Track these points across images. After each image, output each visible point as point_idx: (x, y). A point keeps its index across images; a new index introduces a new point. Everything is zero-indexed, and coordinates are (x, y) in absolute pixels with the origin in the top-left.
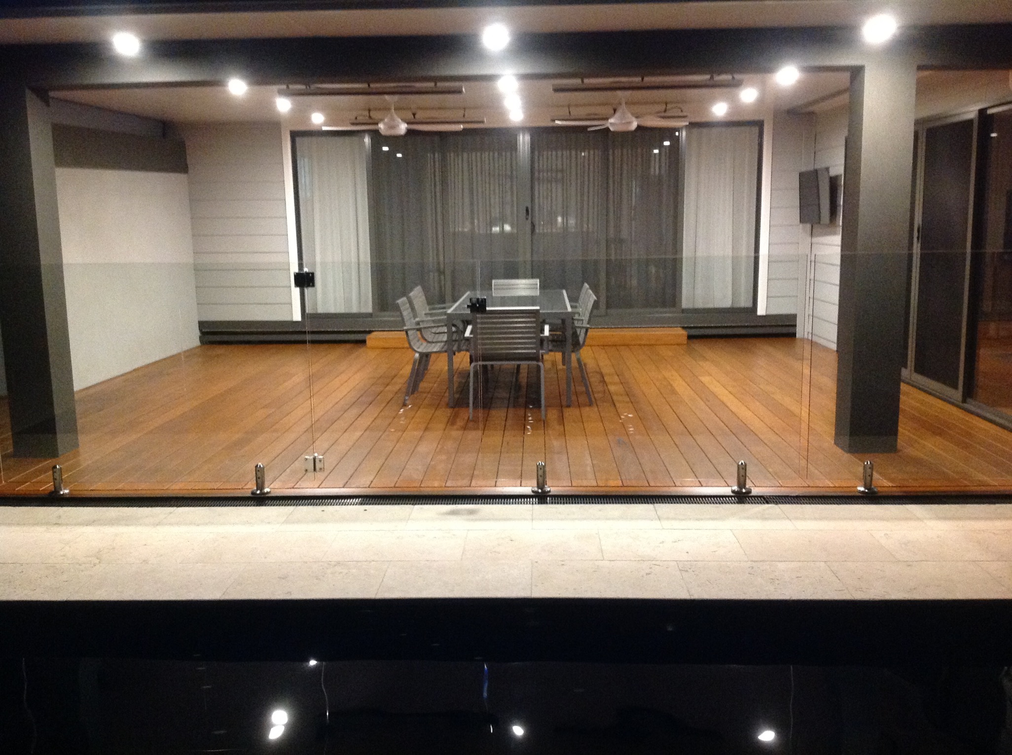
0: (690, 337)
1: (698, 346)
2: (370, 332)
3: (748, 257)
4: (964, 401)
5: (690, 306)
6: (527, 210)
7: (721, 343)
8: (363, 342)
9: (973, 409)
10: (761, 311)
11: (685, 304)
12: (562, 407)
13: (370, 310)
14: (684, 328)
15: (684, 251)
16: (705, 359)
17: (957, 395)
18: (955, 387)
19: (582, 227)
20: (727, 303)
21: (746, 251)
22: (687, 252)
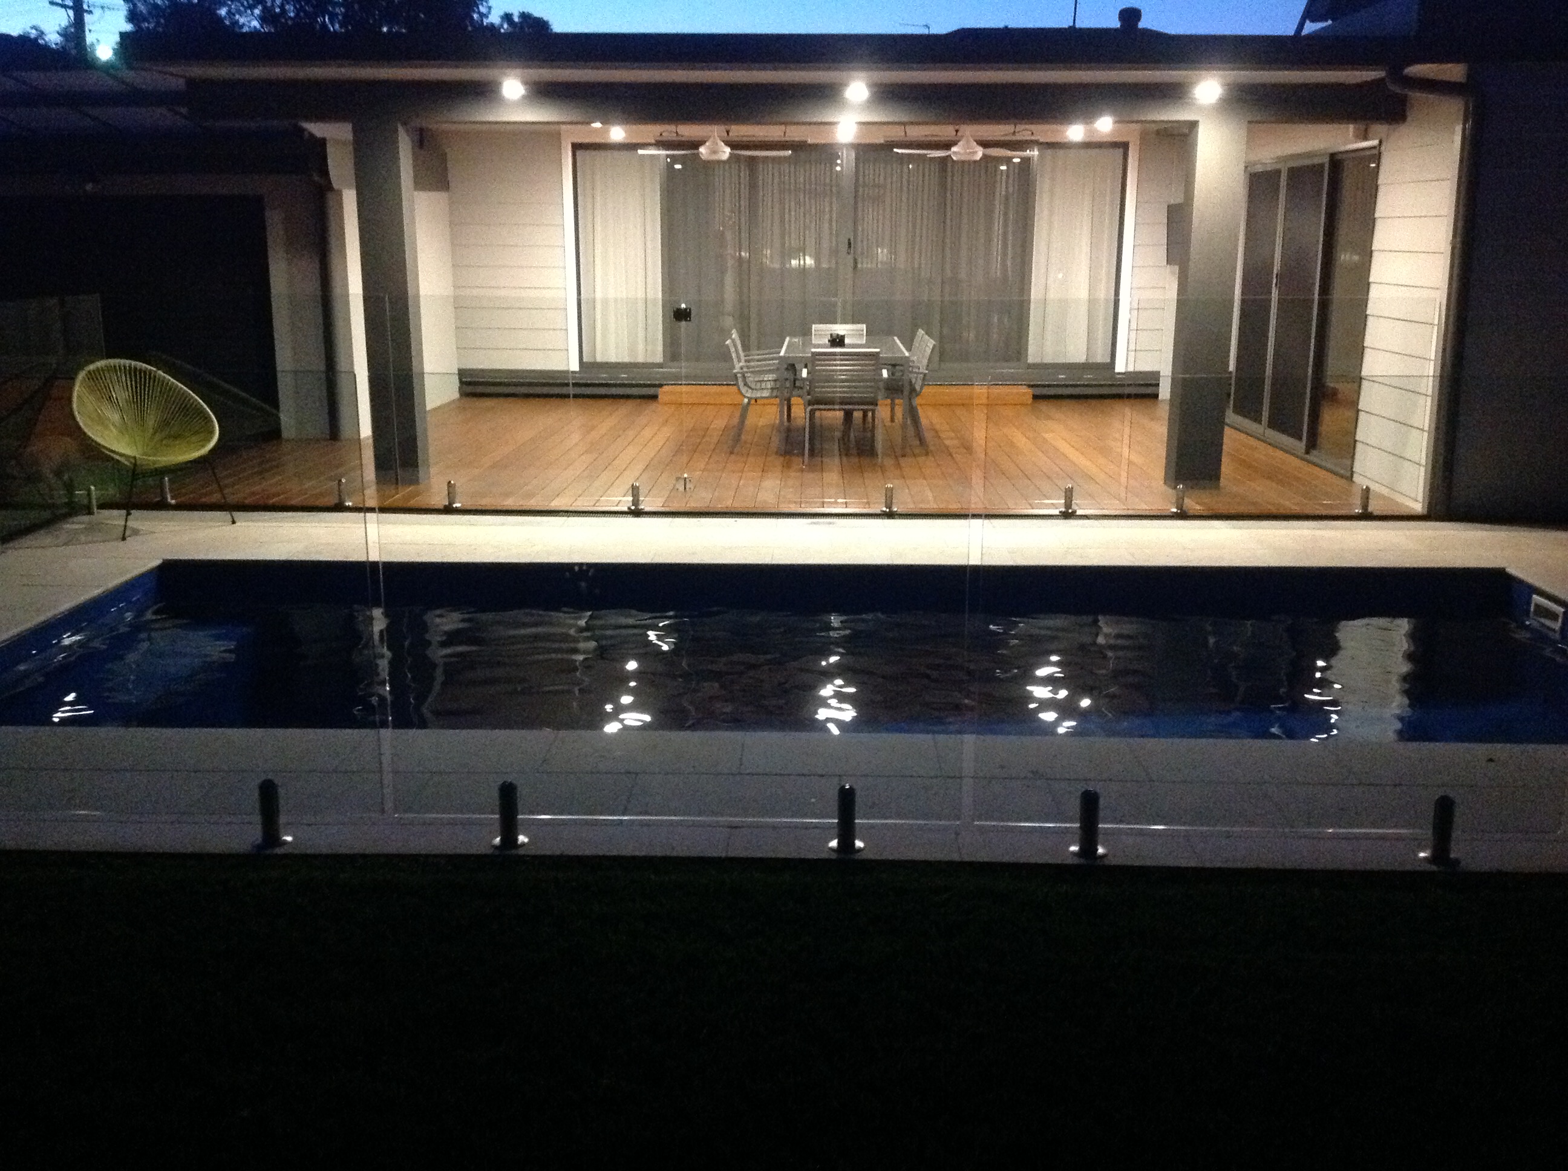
0: (1036, 397)
1: (1044, 406)
2: (661, 386)
3: (1107, 300)
4: (1307, 452)
5: (1038, 360)
6: (850, 244)
7: (1072, 403)
8: (654, 397)
9: (1315, 460)
10: (1120, 367)
11: (1031, 360)
12: (896, 457)
13: (659, 358)
14: (1030, 386)
15: (1033, 291)
16: (1049, 418)
17: (1301, 446)
18: (1300, 439)
19: (912, 262)
20: (1081, 358)
21: (1104, 292)
22: (1036, 293)
